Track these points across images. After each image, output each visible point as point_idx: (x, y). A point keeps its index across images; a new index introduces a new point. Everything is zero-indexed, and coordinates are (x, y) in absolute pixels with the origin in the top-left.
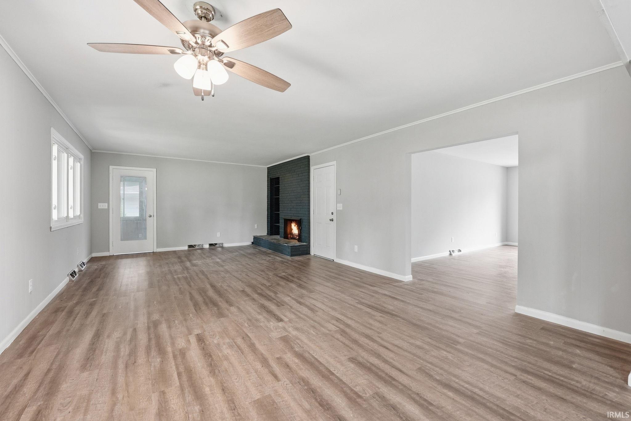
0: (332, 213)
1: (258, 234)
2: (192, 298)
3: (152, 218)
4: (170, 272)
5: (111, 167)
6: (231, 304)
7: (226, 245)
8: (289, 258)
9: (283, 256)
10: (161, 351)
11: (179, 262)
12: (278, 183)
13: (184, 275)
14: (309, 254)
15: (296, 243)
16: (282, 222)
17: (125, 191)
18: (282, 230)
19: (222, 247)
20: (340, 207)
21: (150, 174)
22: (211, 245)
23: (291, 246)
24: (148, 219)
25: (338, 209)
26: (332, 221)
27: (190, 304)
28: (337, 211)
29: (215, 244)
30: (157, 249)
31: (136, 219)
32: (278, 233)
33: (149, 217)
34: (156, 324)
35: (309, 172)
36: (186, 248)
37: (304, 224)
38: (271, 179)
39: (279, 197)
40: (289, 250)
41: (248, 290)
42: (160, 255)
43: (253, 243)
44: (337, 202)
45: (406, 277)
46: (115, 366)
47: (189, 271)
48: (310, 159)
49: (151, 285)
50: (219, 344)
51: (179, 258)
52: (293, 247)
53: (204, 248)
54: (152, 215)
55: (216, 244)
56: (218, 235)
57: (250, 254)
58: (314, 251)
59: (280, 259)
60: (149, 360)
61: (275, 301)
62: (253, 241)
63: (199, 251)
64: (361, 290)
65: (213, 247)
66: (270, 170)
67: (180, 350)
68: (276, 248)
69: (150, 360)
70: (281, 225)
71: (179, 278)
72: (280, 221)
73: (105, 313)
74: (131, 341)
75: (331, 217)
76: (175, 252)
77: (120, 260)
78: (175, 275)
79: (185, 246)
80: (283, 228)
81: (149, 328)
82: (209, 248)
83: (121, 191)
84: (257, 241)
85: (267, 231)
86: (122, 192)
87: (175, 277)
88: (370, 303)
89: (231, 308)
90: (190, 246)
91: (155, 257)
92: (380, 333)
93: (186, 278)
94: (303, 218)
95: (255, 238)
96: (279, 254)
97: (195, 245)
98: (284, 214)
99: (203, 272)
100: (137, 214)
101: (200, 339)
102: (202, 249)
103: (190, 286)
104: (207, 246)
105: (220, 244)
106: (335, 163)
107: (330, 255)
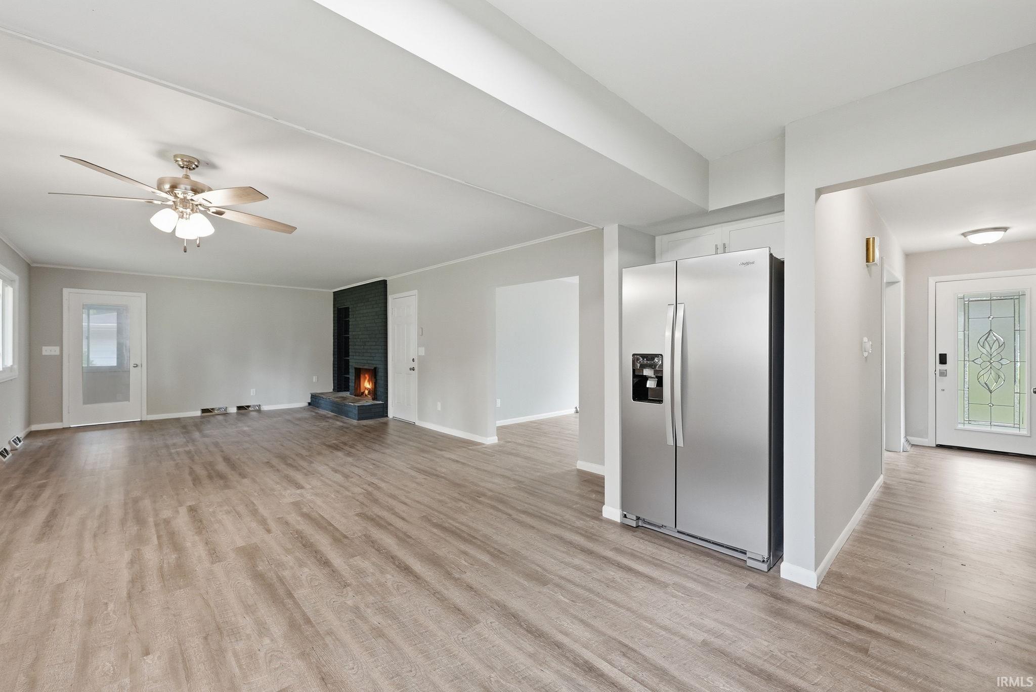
0: (413, 360)
1: (318, 390)
2: (192, 472)
3: (139, 368)
4: (167, 447)
5: (66, 291)
6: (243, 475)
7: (265, 408)
8: (355, 422)
9: (347, 420)
10: (140, 521)
11: (182, 433)
12: (347, 316)
13: (187, 449)
14: (387, 416)
15: (368, 401)
16: (352, 372)
17: (91, 321)
18: (352, 384)
19: (259, 411)
20: (422, 352)
21: (137, 302)
22: (239, 408)
23: (358, 406)
24: (132, 370)
25: (419, 354)
26: (414, 370)
27: (188, 478)
28: (419, 357)
29: (246, 406)
30: (149, 416)
31: (110, 369)
32: (346, 389)
33: (134, 367)
34: (136, 501)
35: (386, 303)
36: (198, 413)
37: (380, 374)
38: (338, 309)
39: (348, 337)
40: (356, 412)
41: (275, 461)
42: (152, 425)
43: (309, 404)
44: (419, 345)
45: (488, 439)
46: (80, 535)
47: (196, 443)
48: (387, 285)
49: (133, 461)
50: (214, 512)
51: (184, 427)
52: (361, 408)
53: (228, 412)
54: (139, 363)
55: (248, 407)
56: (253, 392)
57: (299, 419)
58: (393, 412)
59: (341, 424)
60: (123, 529)
61: (305, 471)
62: (310, 402)
63: (220, 418)
64: (423, 455)
65: (243, 411)
66: (338, 296)
67: (165, 520)
68: (340, 410)
69: (125, 529)
70: (352, 376)
71: (178, 453)
72: (350, 370)
73: (63, 494)
74: (100, 516)
75: (412, 365)
76: (178, 420)
77: (81, 434)
78: (173, 449)
79: (197, 410)
80: (354, 381)
81: (126, 504)
82: (237, 413)
83: (84, 321)
84: (315, 401)
85: (334, 386)
86: (85, 324)
87: (173, 451)
88: (422, 467)
89: (243, 480)
90: (204, 411)
91: (145, 426)
92: (409, 492)
93: (189, 452)
94: (377, 366)
95: (314, 397)
96: (342, 418)
97: (212, 409)
98: (354, 361)
99: (216, 445)
100: (113, 362)
101: (192, 510)
102: (225, 414)
103: (193, 460)
104: (233, 410)
105: (254, 406)
106: (415, 292)
107: (412, 417)
